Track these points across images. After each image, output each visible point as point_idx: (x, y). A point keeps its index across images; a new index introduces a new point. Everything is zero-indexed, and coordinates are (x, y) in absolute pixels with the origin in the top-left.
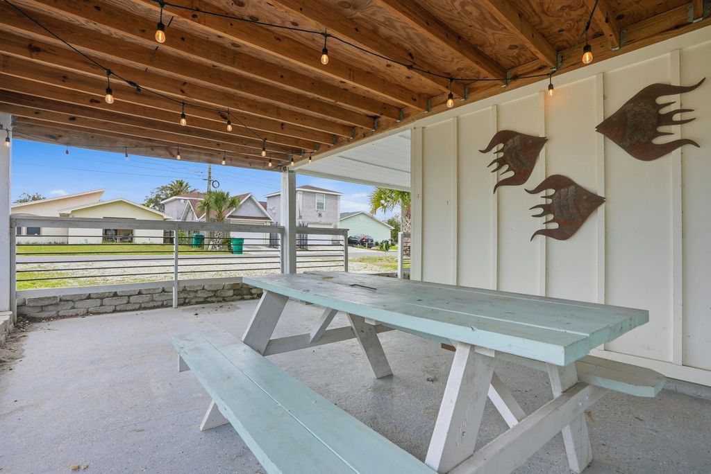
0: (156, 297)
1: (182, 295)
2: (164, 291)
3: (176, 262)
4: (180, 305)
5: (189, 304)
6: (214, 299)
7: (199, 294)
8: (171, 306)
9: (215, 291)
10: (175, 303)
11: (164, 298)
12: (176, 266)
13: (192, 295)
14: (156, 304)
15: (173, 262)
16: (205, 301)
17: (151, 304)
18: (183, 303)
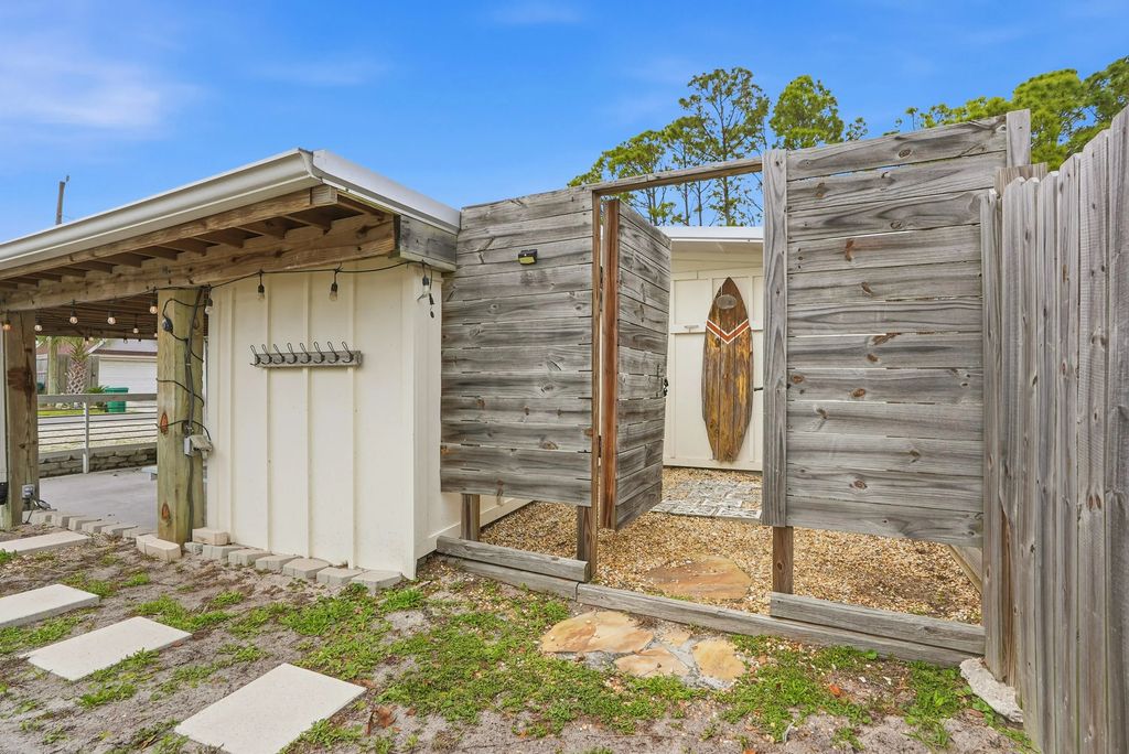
0: (65, 464)
1: (92, 462)
2: (72, 458)
3: (88, 425)
4: (91, 471)
5: (99, 469)
6: (126, 464)
7: (110, 460)
8: (82, 472)
9: (128, 457)
10: (85, 468)
11: (73, 465)
12: (88, 428)
13: (103, 461)
14: (63, 471)
15: (84, 426)
16: (117, 466)
17: (60, 471)
18: (94, 469)
